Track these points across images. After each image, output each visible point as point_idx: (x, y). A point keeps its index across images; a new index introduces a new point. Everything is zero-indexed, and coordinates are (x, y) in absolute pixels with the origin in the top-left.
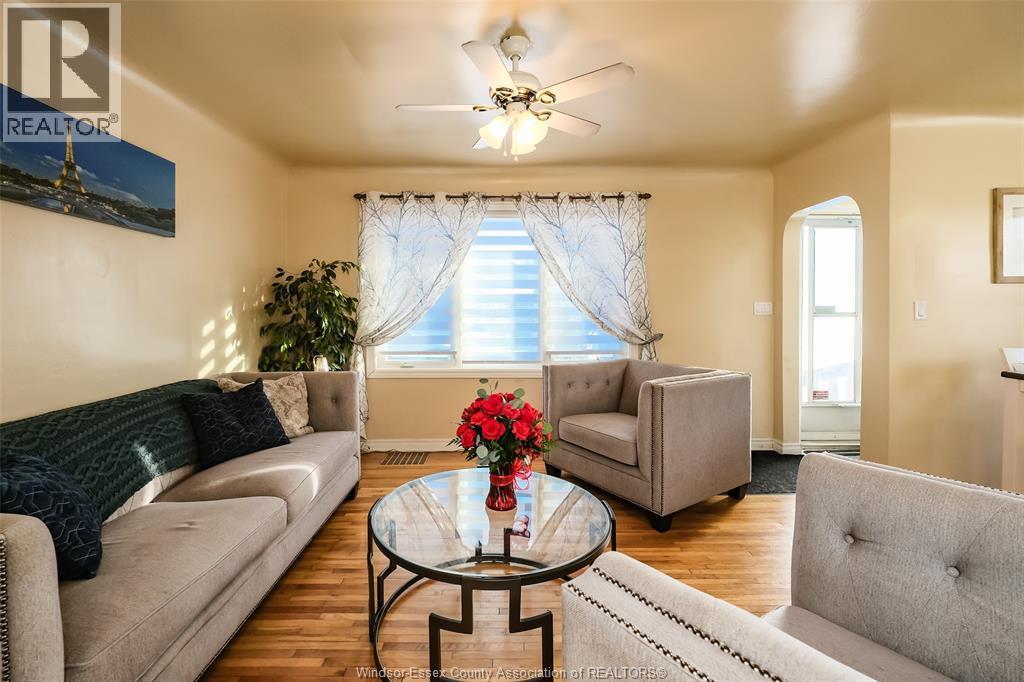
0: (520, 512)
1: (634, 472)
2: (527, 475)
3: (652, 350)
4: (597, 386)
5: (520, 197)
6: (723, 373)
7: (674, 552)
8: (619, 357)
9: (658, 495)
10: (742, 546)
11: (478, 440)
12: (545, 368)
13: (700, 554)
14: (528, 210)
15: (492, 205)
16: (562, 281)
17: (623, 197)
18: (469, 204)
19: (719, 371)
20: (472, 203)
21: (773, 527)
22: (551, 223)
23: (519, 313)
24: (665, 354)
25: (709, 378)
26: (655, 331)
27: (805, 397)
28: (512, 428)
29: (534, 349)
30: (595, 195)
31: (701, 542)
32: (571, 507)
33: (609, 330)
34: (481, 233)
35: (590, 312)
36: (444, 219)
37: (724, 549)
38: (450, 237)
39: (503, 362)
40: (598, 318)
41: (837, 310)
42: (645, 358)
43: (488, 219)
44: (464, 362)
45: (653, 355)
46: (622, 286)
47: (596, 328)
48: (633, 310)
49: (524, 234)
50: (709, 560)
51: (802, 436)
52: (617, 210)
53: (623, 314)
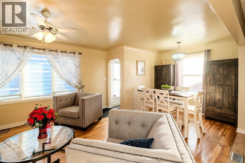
0: (48, 137)
1: (78, 119)
2: (51, 127)
3: (82, 90)
4: (69, 100)
5: (45, 49)
6: (97, 94)
7: (88, 135)
8: (74, 92)
9: (84, 123)
10: (101, 129)
11: (36, 121)
12: (54, 97)
13: (93, 134)
14: (48, 53)
15: (35, 51)
16: (58, 74)
17: (75, 53)
18: (27, 50)
19: (96, 94)
20: (28, 49)
21: (106, 124)
22: (55, 58)
23: (45, 82)
24: (85, 90)
25: (94, 95)
26: (83, 85)
27: (112, 96)
28: (46, 116)
29: (50, 92)
30: (68, 52)
31: (93, 131)
32: (61, 132)
33: (72, 85)
34: (31, 58)
35: (66, 81)
36: (16, 53)
37: (97, 131)
38: (19, 59)
39: (39, 96)
40: (68, 83)
41: (117, 79)
42: (80, 92)
43: (34, 55)
44: (24, 97)
45: (82, 91)
46: (75, 75)
47: (68, 85)
48: (78, 80)
49: (46, 60)
50: (94, 134)
51: (112, 104)
52: (73, 56)
53: (75, 81)
